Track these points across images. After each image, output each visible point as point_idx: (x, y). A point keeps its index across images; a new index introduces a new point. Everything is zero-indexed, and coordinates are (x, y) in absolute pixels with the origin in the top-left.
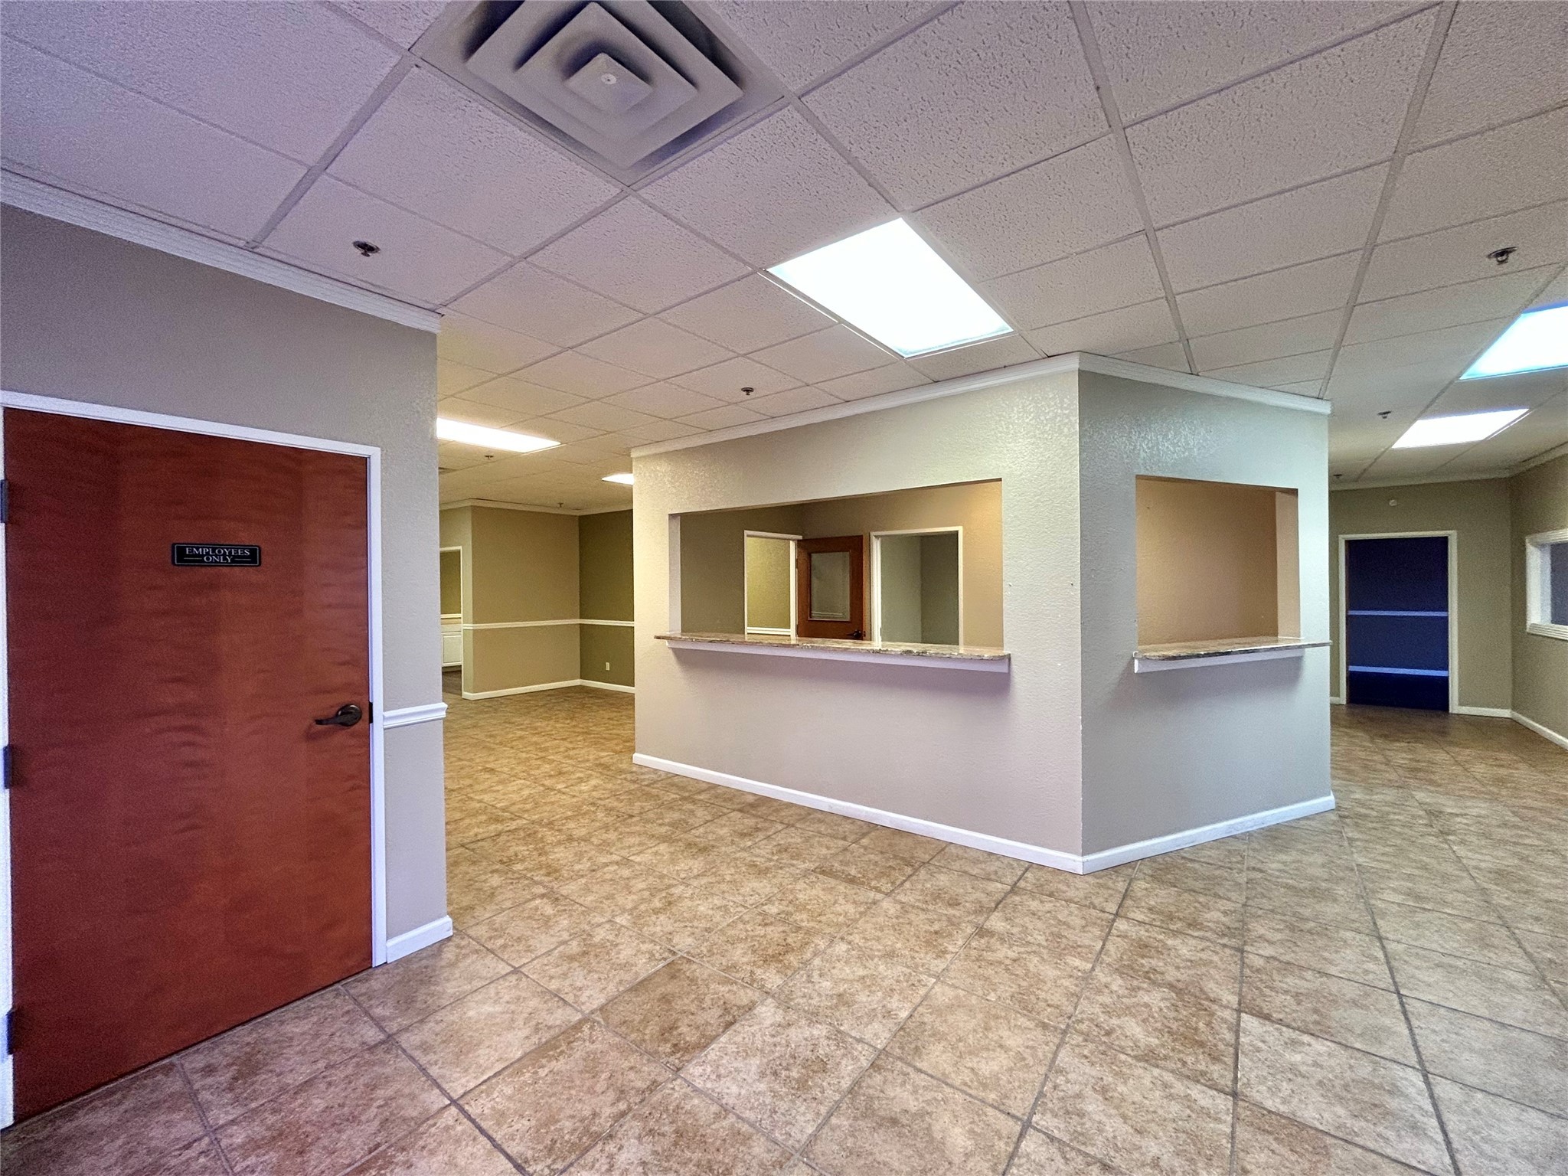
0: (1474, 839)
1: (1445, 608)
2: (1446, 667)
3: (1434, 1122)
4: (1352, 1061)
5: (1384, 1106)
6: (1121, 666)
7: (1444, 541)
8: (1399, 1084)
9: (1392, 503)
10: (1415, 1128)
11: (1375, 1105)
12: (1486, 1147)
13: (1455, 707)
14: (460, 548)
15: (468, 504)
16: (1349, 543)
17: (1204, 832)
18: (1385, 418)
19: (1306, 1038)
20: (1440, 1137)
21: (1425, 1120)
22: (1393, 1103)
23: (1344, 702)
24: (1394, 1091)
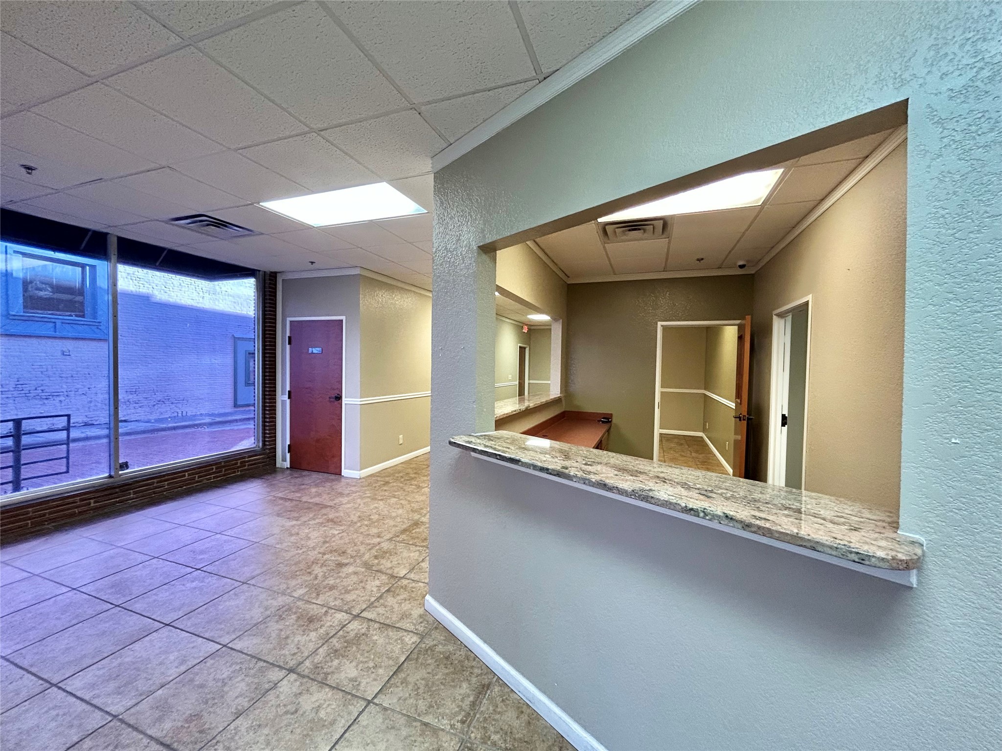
3: (87, 698)
4: (151, 682)
5: (114, 680)
8: (119, 696)
10: (93, 686)
11: (118, 676)
12: (54, 713)
19: (183, 668)
20: (79, 694)
21: (91, 694)
22: (112, 685)
24: (118, 692)
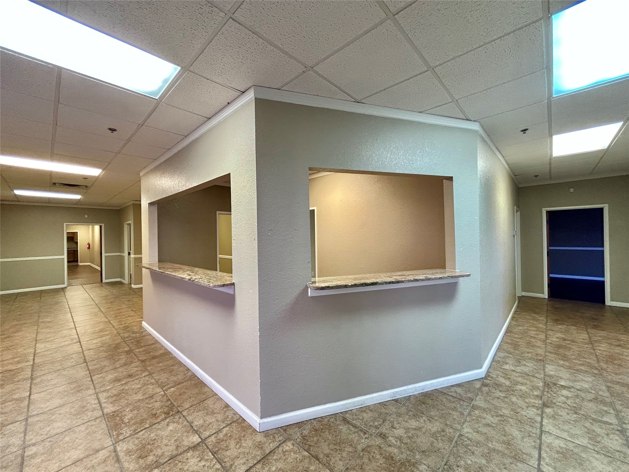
0: (563, 413)
1: (603, 246)
2: (603, 276)
6: (297, 292)
7: (601, 210)
9: (572, 190)
13: (608, 302)
14: (130, 222)
15: (131, 203)
16: (548, 212)
17: (373, 398)
18: (524, 133)
23: (547, 297)
